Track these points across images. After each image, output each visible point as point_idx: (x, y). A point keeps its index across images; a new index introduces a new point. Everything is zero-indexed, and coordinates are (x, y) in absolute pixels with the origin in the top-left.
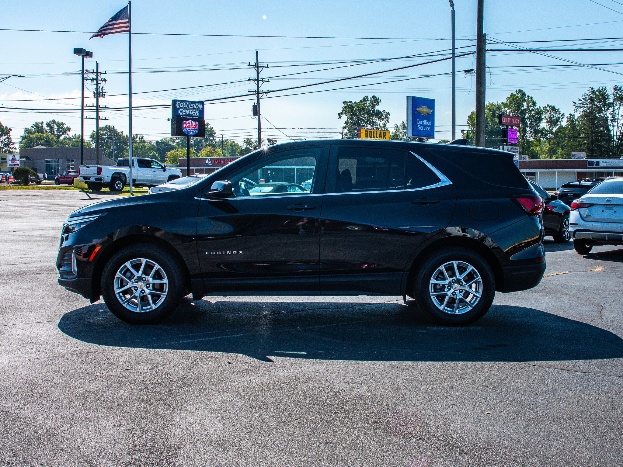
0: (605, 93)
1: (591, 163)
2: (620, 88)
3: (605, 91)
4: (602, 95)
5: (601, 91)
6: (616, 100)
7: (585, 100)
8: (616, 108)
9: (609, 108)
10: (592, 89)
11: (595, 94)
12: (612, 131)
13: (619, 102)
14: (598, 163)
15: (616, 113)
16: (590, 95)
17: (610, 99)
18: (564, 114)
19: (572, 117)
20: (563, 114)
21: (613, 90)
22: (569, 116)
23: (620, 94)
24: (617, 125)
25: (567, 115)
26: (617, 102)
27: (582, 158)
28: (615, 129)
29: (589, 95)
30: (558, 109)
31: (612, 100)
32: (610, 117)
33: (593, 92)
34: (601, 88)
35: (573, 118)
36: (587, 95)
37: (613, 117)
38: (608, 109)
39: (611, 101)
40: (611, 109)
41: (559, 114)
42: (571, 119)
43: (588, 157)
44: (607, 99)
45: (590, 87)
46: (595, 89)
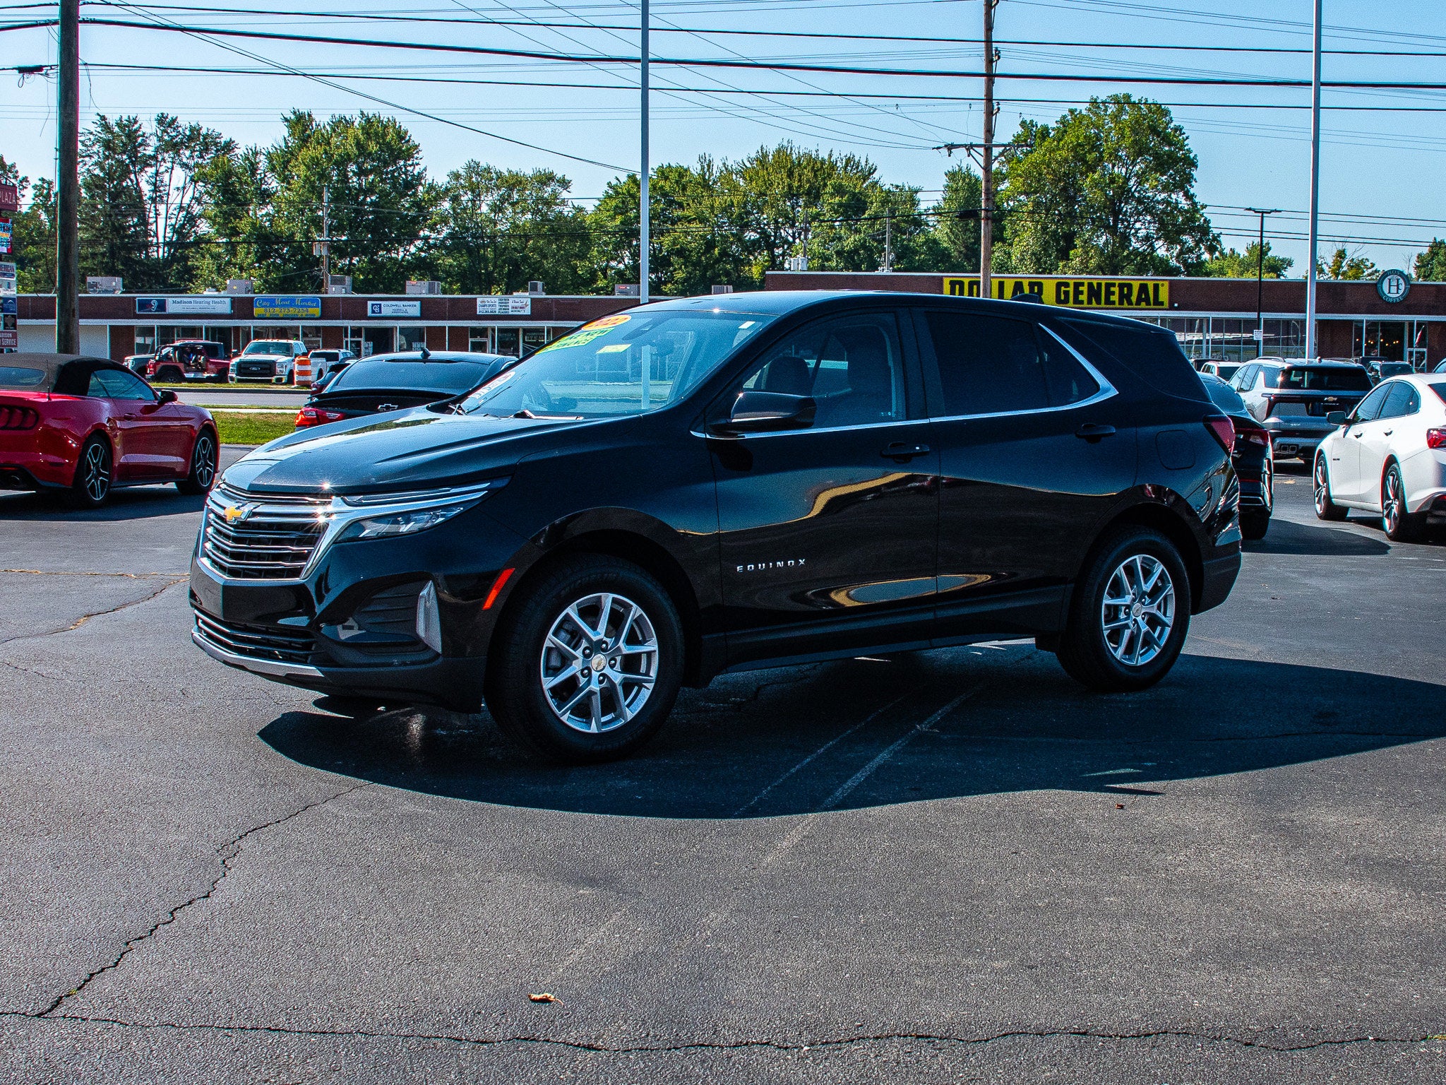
0: (136, 131)
1: (145, 305)
2: (174, 121)
3: (136, 126)
4: (128, 136)
5: (125, 126)
6: (163, 149)
7: (86, 146)
8: (162, 169)
9: (146, 169)
10: (103, 118)
11: (112, 133)
12: (155, 224)
13: (172, 156)
14: (162, 305)
15: (162, 182)
16: (99, 135)
17: (149, 145)
18: (27, 177)
19: (46, 185)
20: (25, 179)
21: (155, 123)
22: (40, 183)
23: (174, 134)
24: (167, 212)
25: (34, 181)
26: (166, 155)
27: (114, 291)
28: (161, 222)
29: (95, 133)
30: (13, 166)
31: (153, 149)
32: (146, 189)
33: (106, 127)
34: (124, 118)
35: (49, 189)
36: (91, 133)
37: (155, 191)
38: (142, 170)
39: (150, 151)
40: (151, 171)
41: (16, 177)
42: (45, 191)
43: (127, 288)
44: (140, 145)
45: (98, 114)
46: (112, 120)
